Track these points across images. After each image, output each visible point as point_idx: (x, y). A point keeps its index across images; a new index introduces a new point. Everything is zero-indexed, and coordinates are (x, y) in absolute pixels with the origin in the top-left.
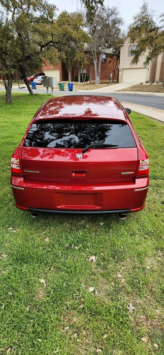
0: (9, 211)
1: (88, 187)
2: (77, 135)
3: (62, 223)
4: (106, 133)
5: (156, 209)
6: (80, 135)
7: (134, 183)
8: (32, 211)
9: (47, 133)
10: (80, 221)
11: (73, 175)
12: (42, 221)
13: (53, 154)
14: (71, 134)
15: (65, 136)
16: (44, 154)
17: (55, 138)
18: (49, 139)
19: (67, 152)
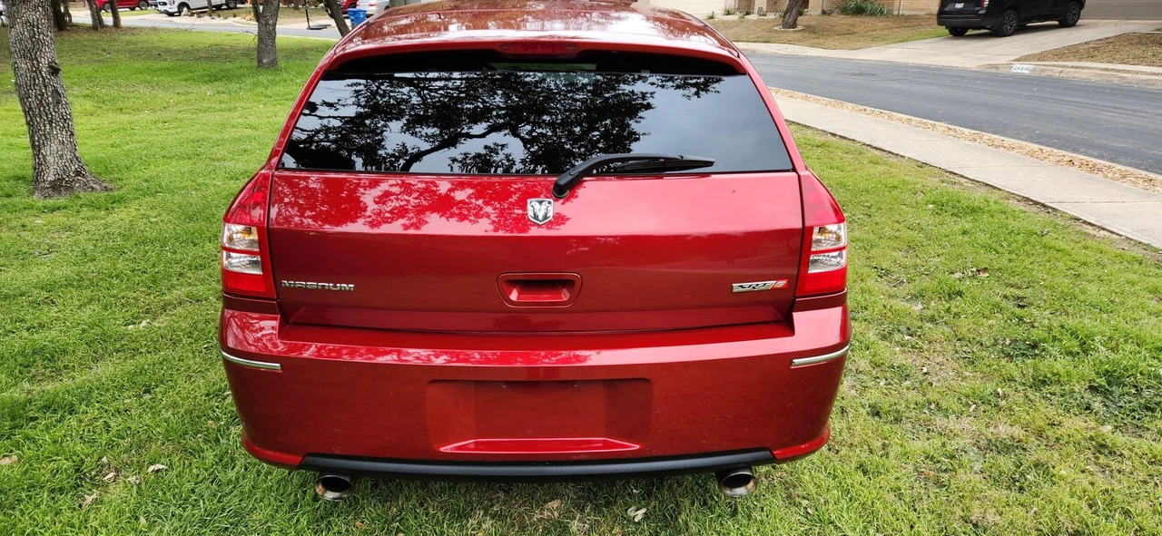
0: (225, 467)
1: (565, 354)
2: (516, 134)
3: (462, 516)
4: (634, 125)
5: (856, 441)
6: (530, 133)
7: (788, 329)
8: (323, 470)
9: (395, 126)
10: (541, 504)
11: (514, 296)
12: (372, 509)
13: (420, 210)
14: (492, 129)
15: (469, 136)
16: (379, 213)
17: (425, 146)
18: (403, 151)
19: (480, 202)
